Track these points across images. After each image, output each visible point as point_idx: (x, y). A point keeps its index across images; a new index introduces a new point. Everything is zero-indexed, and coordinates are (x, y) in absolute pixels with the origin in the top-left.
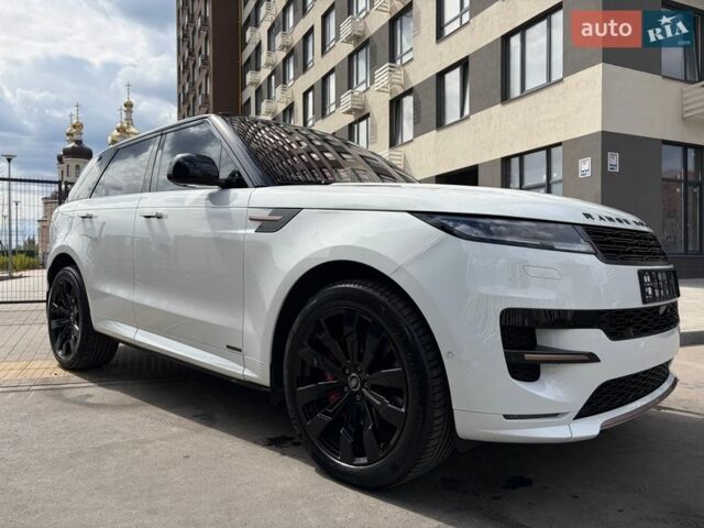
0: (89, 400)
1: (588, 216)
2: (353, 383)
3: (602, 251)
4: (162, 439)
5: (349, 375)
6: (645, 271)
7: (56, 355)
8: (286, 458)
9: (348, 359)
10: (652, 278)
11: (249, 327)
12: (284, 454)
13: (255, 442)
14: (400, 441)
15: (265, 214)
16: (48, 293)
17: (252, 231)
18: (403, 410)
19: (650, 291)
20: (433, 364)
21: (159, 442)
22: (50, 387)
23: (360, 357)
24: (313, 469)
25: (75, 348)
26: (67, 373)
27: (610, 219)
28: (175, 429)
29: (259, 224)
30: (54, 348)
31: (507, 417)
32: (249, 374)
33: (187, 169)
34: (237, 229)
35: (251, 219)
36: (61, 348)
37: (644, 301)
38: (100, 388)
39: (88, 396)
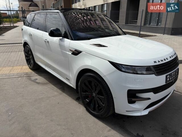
0: (37, 81)
1: (155, 62)
2: (94, 95)
3: (157, 73)
4: (53, 97)
5: (93, 93)
6: (168, 74)
7: (28, 66)
8: (80, 104)
9: (93, 90)
10: (170, 76)
11: (71, 76)
12: (79, 103)
13: (73, 99)
14: (103, 111)
15: (74, 50)
16: (24, 50)
17: (70, 54)
18: (104, 105)
19: (168, 79)
20: (111, 98)
21: (53, 98)
22: (28, 75)
23: (96, 91)
24: (85, 109)
25: (32, 65)
26: (31, 71)
27: (162, 61)
28: (56, 93)
29: (72, 52)
30: (27, 64)
31: (126, 111)
32: (71, 85)
33: (54, 33)
34: (67, 51)
35: (70, 50)
36: (29, 64)
37: (166, 83)
38: (39, 76)
39: (37, 79)
